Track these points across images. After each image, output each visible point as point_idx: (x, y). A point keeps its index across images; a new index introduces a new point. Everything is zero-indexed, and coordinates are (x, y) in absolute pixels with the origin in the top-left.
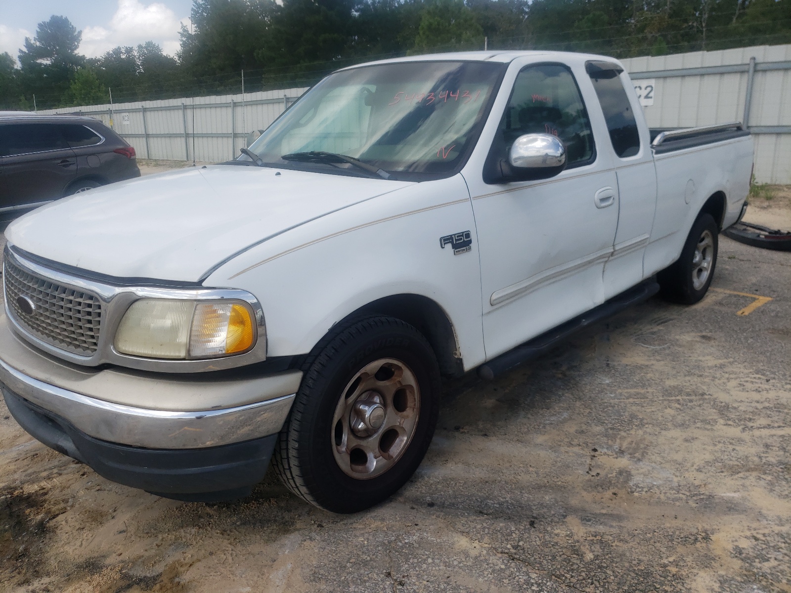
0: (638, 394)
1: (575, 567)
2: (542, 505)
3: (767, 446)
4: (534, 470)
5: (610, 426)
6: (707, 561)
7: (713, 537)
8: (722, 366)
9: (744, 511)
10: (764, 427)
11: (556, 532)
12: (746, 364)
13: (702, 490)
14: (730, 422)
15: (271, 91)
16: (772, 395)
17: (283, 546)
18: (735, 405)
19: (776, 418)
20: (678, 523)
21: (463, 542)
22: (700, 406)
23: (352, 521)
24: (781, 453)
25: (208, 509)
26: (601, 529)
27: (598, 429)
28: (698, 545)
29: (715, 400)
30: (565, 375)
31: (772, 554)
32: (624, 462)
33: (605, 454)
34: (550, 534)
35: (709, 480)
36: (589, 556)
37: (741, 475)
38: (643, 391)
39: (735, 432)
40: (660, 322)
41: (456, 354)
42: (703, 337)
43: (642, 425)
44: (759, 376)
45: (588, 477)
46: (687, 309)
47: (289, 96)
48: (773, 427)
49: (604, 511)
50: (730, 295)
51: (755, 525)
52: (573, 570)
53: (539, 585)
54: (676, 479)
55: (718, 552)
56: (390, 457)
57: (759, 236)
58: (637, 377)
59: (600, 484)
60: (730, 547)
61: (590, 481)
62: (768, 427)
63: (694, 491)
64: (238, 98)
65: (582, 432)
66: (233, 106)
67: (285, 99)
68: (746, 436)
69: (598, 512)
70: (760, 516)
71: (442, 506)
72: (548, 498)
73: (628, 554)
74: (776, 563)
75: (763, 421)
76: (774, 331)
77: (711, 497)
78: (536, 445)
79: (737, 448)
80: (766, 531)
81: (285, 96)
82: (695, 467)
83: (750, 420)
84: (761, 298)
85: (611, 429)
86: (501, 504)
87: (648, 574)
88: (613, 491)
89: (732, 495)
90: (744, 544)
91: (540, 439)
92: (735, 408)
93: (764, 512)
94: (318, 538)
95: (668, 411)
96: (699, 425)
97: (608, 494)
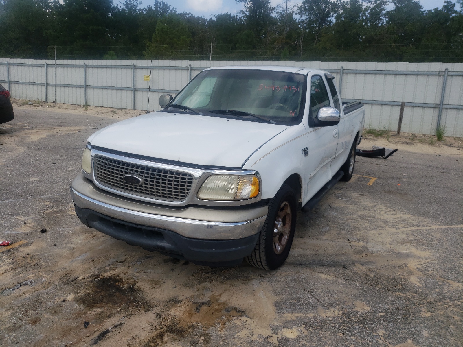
0: (350, 218)
1: (369, 280)
2: (343, 261)
3: (407, 234)
4: (330, 249)
5: (348, 231)
6: (411, 273)
7: (408, 265)
8: (375, 206)
9: (413, 256)
10: (403, 228)
11: (355, 269)
12: (383, 205)
13: (395, 251)
14: (390, 227)
15: (74, 60)
16: (398, 216)
17: (253, 285)
18: (389, 220)
19: (405, 224)
20: (394, 262)
21: (324, 276)
22: (376, 221)
23: (273, 273)
24: (413, 236)
25: (207, 275)
26: (369, 267)
27: (344, 232)
28: (405, 268)
29: (380, 219)
30: (316, 212)
31: (430, 269)
32: (362, 243)
33: (353, 241)
34: (353, 270)
35: (396, 247)
36: (372, 276)
37: (404, 245)
38: (352, 217)
39: (393, 230)
40: (339, 189)
41: (299, 200)
42: (361, 195)
43: (359, 230)
44: (390, 209)
45: (352, 250)
46: (346, 183)
47: (87, 64)
48: (406, 227)
49: (366, 261)
50: (360, 177)
51: (419, 260)
52: (370, 281)
53: (361, 287)
54: (384, 248)
55: (413, 270)
56: (282, 245)
57: (359, 151)
58: (346, 212)
59: (359, 252)
60: (415, 268)
61: (354, 251)
62: (404, 227)
63: (393, 252)
64: (50, 62)
65: (339, 234)
66: (47, 67)
67: (84, 65)
68: (398, 231)
69: (365, 261)
70: (418, 258)
71: (305, 264)
72: (343, 258)
73: (384, 274)
74: (433, 272)
75: (401, 226)
76: (385, 191)
77: (399, 253)
78: (325, 240)
79: (398, 236)
80: (424, 262)
81: (85, 63)
82: (388, 243)
83: (397, 225)
84: (372, 178)
85: (349, 232)
86: (328, 262)
87: (395, 279)
88: (365, 254)
89: (406, 251)
90: (419, 267)
91: (325, 237)
92: (389, 222)
93: (419, 256)
94: (265, 280)
95: (366, 224)
96: (380, 228)
97: (364, 255)
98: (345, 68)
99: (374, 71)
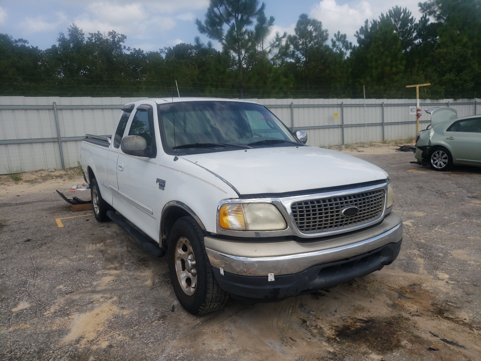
98: (57, 104)
99: (91, 107)
